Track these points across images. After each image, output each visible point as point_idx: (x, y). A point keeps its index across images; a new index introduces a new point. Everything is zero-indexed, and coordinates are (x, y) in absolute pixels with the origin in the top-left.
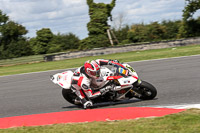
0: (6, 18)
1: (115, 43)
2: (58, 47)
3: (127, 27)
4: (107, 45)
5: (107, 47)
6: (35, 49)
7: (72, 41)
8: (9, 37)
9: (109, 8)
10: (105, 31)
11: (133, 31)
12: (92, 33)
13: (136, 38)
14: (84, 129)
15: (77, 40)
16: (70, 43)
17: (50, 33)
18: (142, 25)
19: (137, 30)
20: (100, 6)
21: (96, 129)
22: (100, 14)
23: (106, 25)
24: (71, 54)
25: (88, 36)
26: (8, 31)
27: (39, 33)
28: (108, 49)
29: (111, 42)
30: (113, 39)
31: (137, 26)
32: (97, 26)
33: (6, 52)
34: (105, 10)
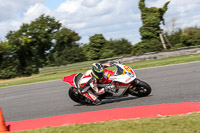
0: (59, 25)
1: (168, 47)
2: (111, 52)
3: (180, 31)
4: (160, 49)
5: (160, 51)
6: (89, 55)
7: (124, 46)
8: (63, 43)
9: (162, 12)
10: (158, 35)
11: (186, 34)
12: (145, 38)
13: (190, 41)
14: (136, 124)
15: (129, 45)
16: (123, 48)
17: (103, 38)
18: (196, 28)
19: (190, 34)
20: (152, 11)
21: (148, 124)
22: (152, 18)
23: (159, 29)
24: (124, 59)
25: (140, 41)
26: (62, 38)
27: (92, 39)
28: (161, 54)
29: (164, 46)
30: (166, 43)
31: (191, 28)
32: (150, 31)
33: (60, 59)
34: (158, 14)
